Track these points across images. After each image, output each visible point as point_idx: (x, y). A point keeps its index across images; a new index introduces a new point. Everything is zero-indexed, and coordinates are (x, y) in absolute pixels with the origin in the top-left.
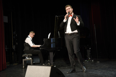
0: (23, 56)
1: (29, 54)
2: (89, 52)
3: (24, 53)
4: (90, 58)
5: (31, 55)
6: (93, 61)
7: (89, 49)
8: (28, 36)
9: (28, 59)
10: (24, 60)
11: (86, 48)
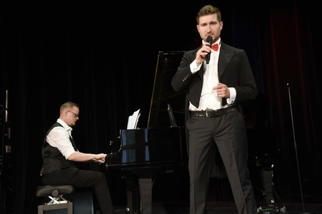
0: (40, 192)
1: (61, 187)
2: (268, 176)
3: (43, 185)
4: (272, 202)
5: (69, 189)
6: (283, 209)
7: (270, 169)
8: (59, 121)
9: (58, 203)
10: (41, 208)
11: (258, 164)
